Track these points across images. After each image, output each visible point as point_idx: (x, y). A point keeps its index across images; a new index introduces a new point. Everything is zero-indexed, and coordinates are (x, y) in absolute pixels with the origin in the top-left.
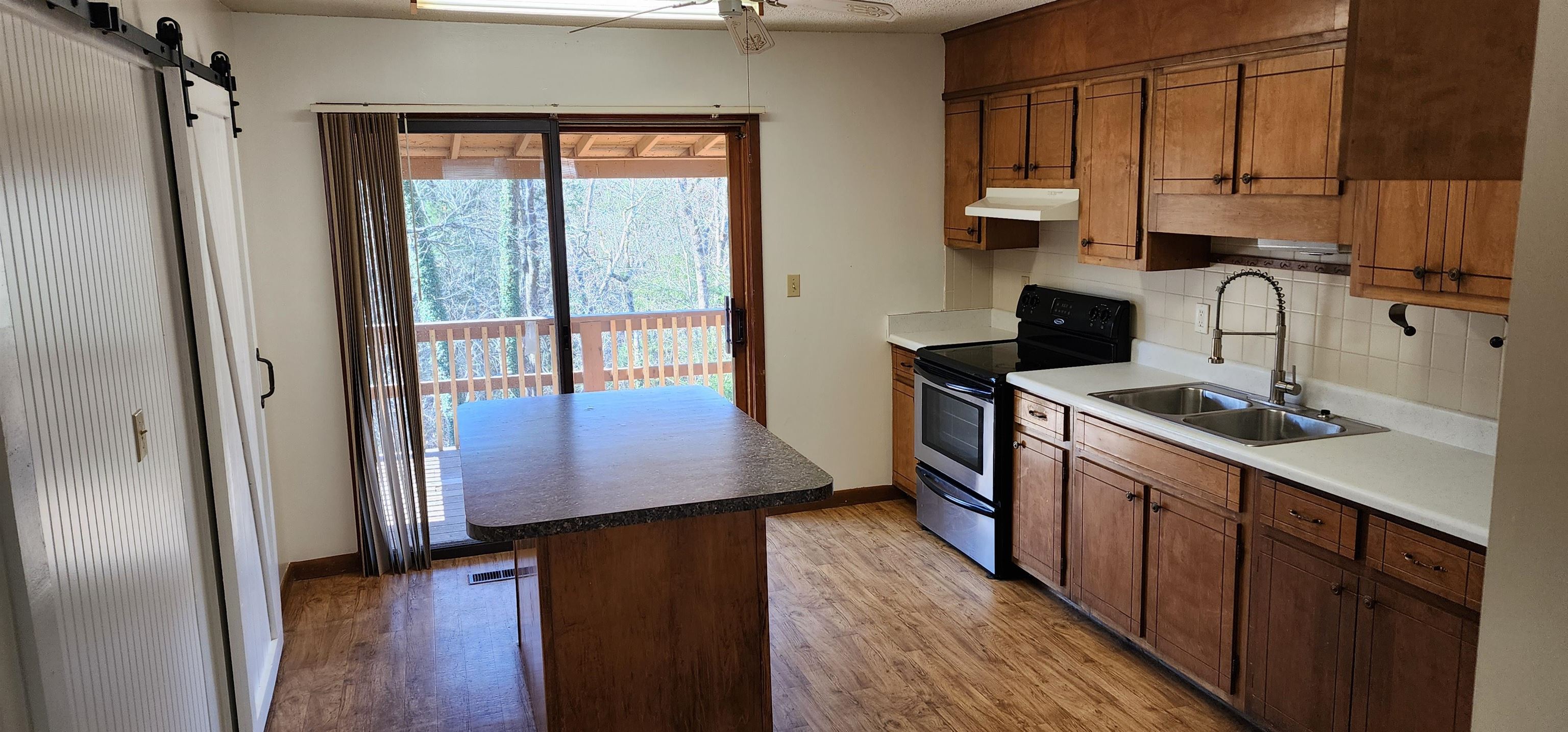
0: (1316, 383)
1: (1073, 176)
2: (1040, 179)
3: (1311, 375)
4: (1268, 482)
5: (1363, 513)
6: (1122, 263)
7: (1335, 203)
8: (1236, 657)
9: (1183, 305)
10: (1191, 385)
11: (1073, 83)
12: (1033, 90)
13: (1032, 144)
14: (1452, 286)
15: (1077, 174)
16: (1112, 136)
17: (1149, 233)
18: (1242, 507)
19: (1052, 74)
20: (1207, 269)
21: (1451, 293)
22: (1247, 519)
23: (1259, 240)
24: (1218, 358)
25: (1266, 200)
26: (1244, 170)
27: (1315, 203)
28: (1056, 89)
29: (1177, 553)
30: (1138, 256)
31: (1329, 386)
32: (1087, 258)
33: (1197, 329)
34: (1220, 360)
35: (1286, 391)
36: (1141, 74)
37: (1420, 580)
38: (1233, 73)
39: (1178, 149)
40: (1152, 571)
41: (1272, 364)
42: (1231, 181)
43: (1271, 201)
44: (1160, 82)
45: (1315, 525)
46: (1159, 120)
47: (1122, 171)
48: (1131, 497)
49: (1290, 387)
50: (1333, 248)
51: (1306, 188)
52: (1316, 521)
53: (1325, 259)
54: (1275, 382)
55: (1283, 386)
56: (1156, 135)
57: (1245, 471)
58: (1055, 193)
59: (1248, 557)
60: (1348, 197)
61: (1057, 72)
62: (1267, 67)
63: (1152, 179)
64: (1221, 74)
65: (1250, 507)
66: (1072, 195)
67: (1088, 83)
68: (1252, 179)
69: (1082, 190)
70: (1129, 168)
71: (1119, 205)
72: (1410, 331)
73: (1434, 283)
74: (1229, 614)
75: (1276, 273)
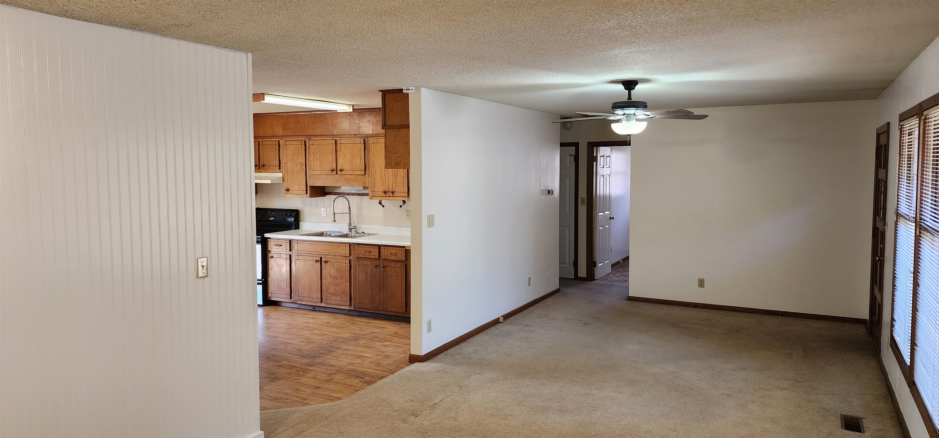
0: (359, 226)
1: (280, 169)
2: (265, 170)
3: (358, 224)
4: (357, 246)
5: (379, 246)
6: (301, 196)
7: (364, 176)
8: (350, 296)
9: (317, 208)
10: (325, 231)
11: (278, 139)
12: (260, 140)
13: (261, 158)
14: (391, 195)
15: (281, 168)
16: (295, 157)
17: (310, 186)
18: (350, 255)
19: (269, 135)
20: (324, 197)
21: (391, 196)
22: (351, 258)
23: (342, 187)
24: (335, 220)
25: (345, 176)
26: (339, 168)
27: (358, 176)
28: (270, 141)
29: (332, 273)
30: (307, 193)
31: (363, 226)
32: (288, 196)
33: (323, 215)
34: (335, 221)
35: (352, 228)
36: (304, 139)
37: (393, 258)
38: (334, 142)
39: (318, 162)
40: (324, 281)
41: (348, 222)
42: (335, 171)
43: (347, 176)
44: (311, 142)
45: (369, 253)
46: (311, 153)
47: (299, 168)
48: (316, 261)
49: (354, 227)
50: (362, 189)
51: (356, 173)
52: (369, 252)
53: (359, 192)
54: (349, 226)
55: (352, 227)
56: (310, 157)
57: (350, 244)
58: (272, 174)
59: (352, 267)
60: (367, 175)
61: (271, 135)
62: (343, 142)
63: (310, 170)
64: (330, 142)
65: (352, 254)
66: (280, 175)
67: (284, 140)
68: (341, 170)
69: (283, 173)
70: (301, 167)
71: (299, 178)
72: (383, 206)
73: (388, 194)
74: (348, 284)
75: (347, 197)
